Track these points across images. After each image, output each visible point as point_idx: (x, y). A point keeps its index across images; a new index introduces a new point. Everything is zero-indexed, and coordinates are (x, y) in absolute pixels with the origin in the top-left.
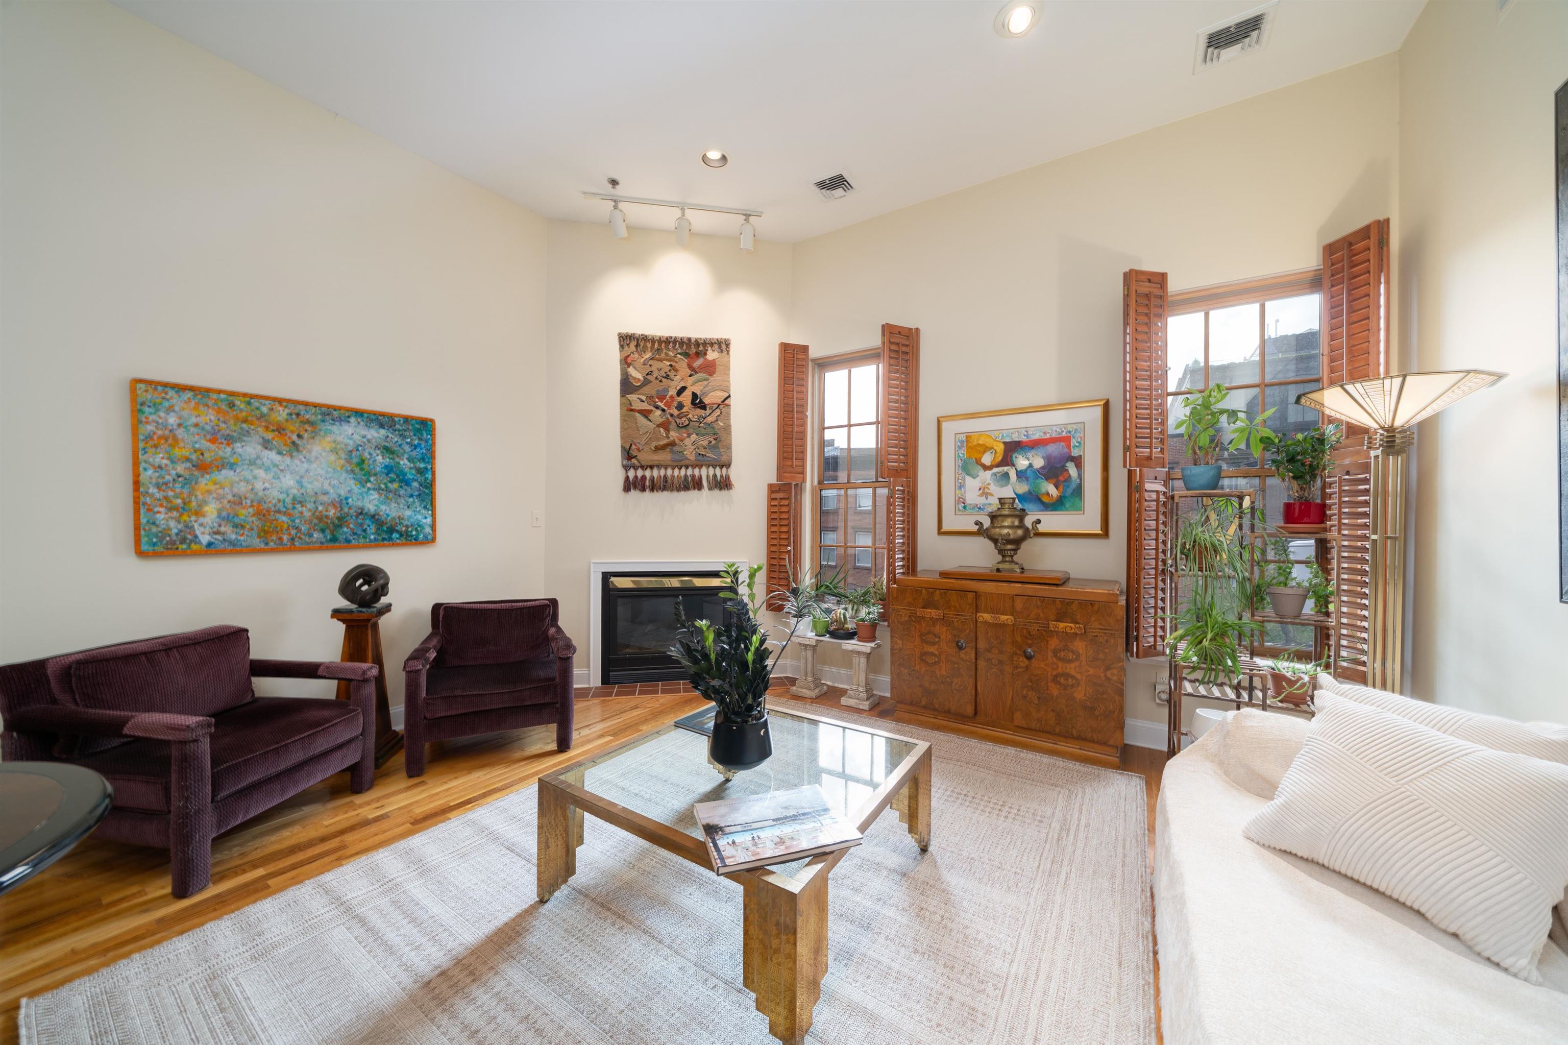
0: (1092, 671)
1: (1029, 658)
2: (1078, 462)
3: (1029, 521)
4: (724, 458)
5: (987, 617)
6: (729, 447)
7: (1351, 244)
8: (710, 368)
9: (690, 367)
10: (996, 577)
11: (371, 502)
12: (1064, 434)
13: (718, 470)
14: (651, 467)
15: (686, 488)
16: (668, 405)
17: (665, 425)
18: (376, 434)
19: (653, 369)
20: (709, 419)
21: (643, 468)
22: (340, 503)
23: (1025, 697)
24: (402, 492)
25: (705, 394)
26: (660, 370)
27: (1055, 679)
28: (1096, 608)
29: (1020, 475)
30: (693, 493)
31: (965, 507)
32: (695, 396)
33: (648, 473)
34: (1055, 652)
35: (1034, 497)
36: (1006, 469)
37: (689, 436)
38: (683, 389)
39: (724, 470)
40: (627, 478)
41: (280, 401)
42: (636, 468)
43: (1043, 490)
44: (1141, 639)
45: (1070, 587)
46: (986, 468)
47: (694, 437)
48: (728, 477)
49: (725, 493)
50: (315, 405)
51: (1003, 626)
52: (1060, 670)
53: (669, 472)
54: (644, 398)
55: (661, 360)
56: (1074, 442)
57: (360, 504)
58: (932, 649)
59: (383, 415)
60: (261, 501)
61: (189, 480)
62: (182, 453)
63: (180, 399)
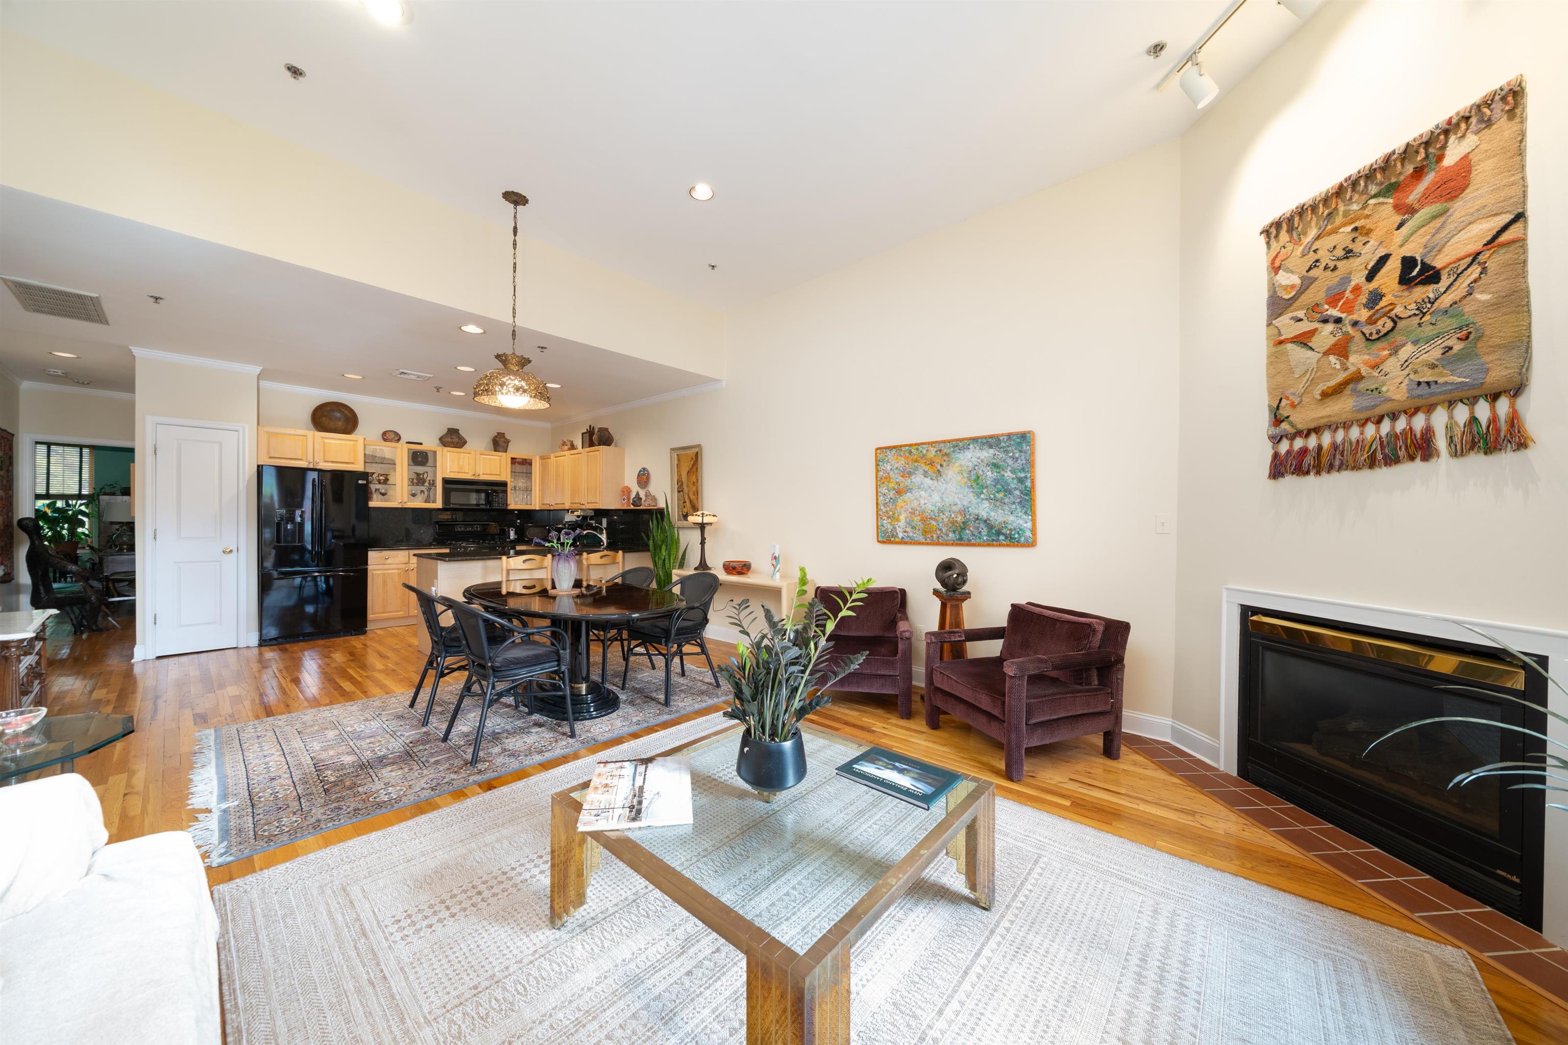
4: (1503, 378)
6: (1514, 345)
8: (1451, 184)
9: (1399, 209)
11: (984, 509)
13: (1484, 406)
14: (1317, 430)
16: (1349, 306)
17: (1341, 350)
18: (987, 454)
19: (1320, 254)
21: (1299, 433)
22: (964, 512)
24: (1006, 500)
26: (1332, 250)
32: (1410, 263)
33: (1312, 443)
37: (1395, 351)
38: (1382, 261)
40: (1276, 456)
41: (932, 443)
42: (1292, 439)
47: (1407, 350)
48: (1514, 419)
49: (1505, 457)
50: (949, 441)
53: (1353, 432)
54: (1301, 314)
55: (1333, 231)
57: (976, 512)
59: (991, 437)
60: (923, 512)
61: (894, 501)
62: (891, 485)
63: (891, 455)
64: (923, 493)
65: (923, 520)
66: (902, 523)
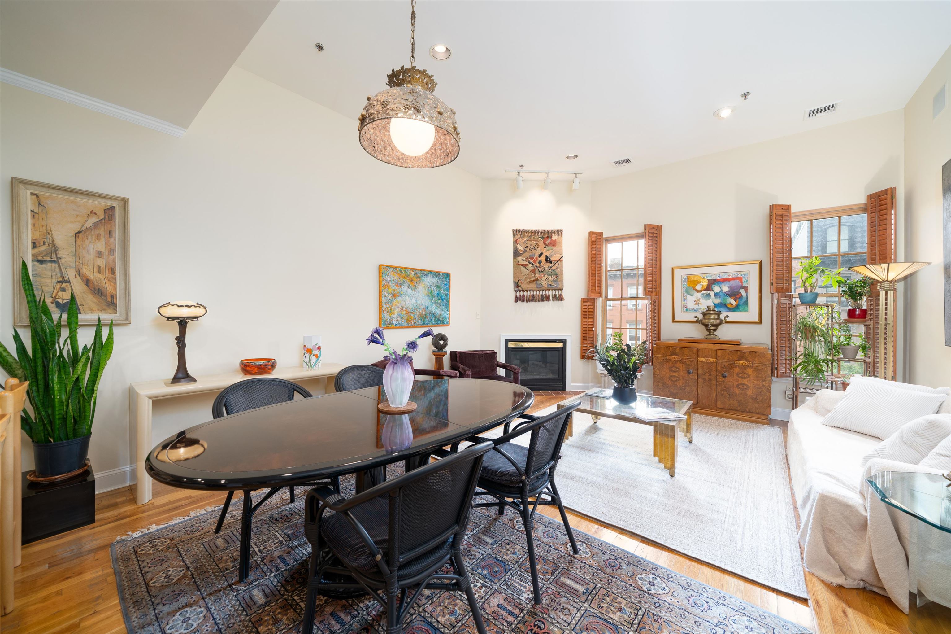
0: (756, 382)
1: (724, 377)
2: (746, 289)
3: (722, 317)
4: (560, 286)
5: (703, 359)
6: (562, 281)
7: (879, 196)
8: (554, 244)
9: (544, 243)
10: (705, 341)
11: (433, 308)
12: (739, 276)
13: (557, 291)
14: (527, 291)
15: (543, 300)
16: (535, 262)
17: (533, 271)
18: (435, 280)
19: (528, 245)
20: (553, 268)
21: (523, 291)
22: (426, 309)
23: (722, 395)
24: (441, 304)
25: (551, 256)
26: (531, 245)
27: (738, 386)
28: (757, 354)
29: (716, 295)
30: (546, 303)
31: (687, 310)
32: (547, 257)
33: (525, 293)
34: (737, 374)
35: (724, 305)
36: (708, 292)
37: (544, 276)
38: (542, 254)
39: (560, 291)
40: (517, 296)
41: (412, 269)
42: (520, 291)
43: (728, 302)
44: (779, 369)
45: (743, 345)
46: (698, 291)
47: (546, 276)
48: (561, 295)
49: (560, 302)
50: (420, 270)
51: (711, 363)
52: (740, 382)
53: (535, 293)
54: (524, 259)
55: (531, 241)
56: (744, 280)
57: (430, 309)
58: (676, 374)
59: (437, 272)
60: (407, 309)
61: (391, 301)
62: (390, 291)
63: (390, 271)
64: (407, 297)
65: (407, 314)
66: (396, 315)
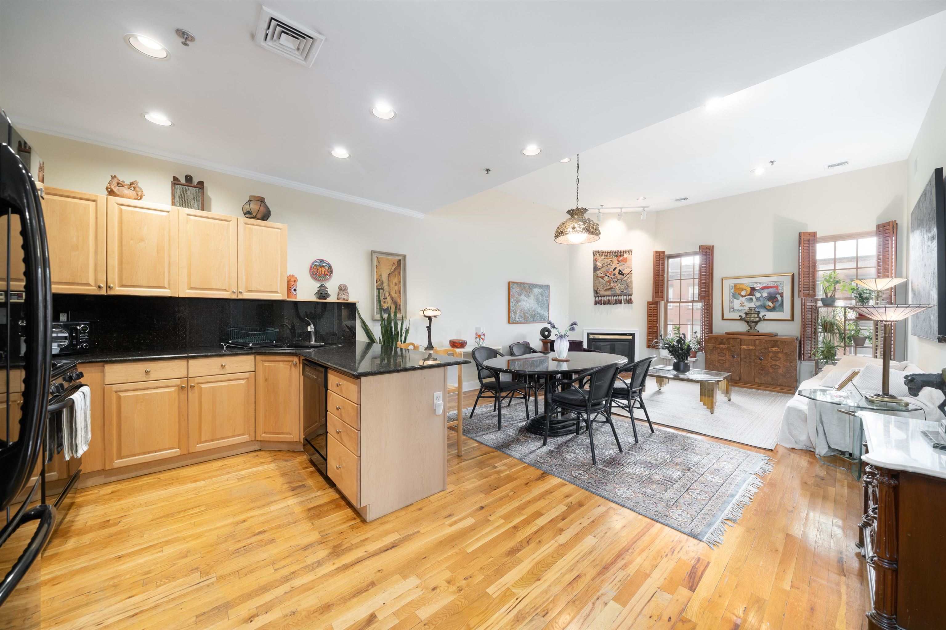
0: (785, 363)
1: (761, 360)
2: (782, 295)
3: (761, 315)
4: (630, 293)
5: (745, 347)
6: (632, 289)
7: (884, 226)
8: (625, 260)
9: (618, 260)
10: (747, 334)
11: (539, 310)
12: (776, 285)
13: (627, 297)
14: (604, 296)
15: (616, 303)
16: (610, 274)
17: (609, 282)
18: (540, 290)
19: (605, 262)
20: (625, 279)
21: (601, 296)
22: (534, 311)
23: (759, 373)
24: (544, 307)
25: (624, 270)
26: (607, 262)
27: (771, 366)
28: (787, 343)
29: (757, 299)
30: (619, 305)
31: (734, 310)
32: (620, 271)
33: (603, 298)
34: (771, 358)
35: (764, 307)
36: (751, 297)
37: (617, 285)
38: (616, 268)
39: (630, 296)
40: (596, 300)
41: (527, 284)
42: (598, 297)
43: (767, 305)
44: (805, 354)
45: (778, 337)
46: (743, 296)
47: (619, 285)
48: (631, 299)
49: (630, 305)
50: (532, 284)
51: (751, 350)
52: (773, 364)
53: (610, 298)
54: (602, 272)
55: (607, 259)
56: (779, 288)
57: (537, 310)
58: (723, 358)
59: (542, 285)
60: (524, 310)
61: (515, 305)
62: (515, 298)
63: (515, 285)
64: (524, 303)
65: (524, 314)
66: (518, 315)
